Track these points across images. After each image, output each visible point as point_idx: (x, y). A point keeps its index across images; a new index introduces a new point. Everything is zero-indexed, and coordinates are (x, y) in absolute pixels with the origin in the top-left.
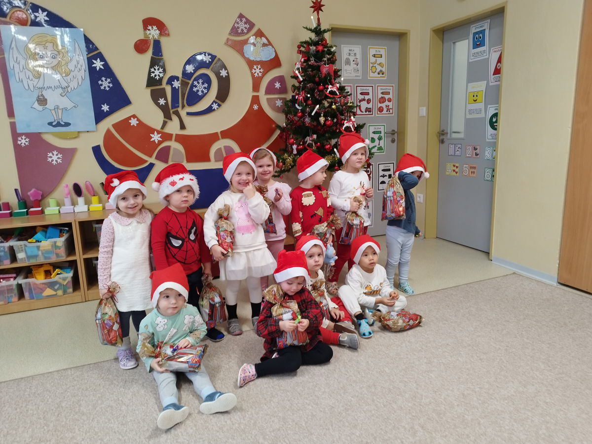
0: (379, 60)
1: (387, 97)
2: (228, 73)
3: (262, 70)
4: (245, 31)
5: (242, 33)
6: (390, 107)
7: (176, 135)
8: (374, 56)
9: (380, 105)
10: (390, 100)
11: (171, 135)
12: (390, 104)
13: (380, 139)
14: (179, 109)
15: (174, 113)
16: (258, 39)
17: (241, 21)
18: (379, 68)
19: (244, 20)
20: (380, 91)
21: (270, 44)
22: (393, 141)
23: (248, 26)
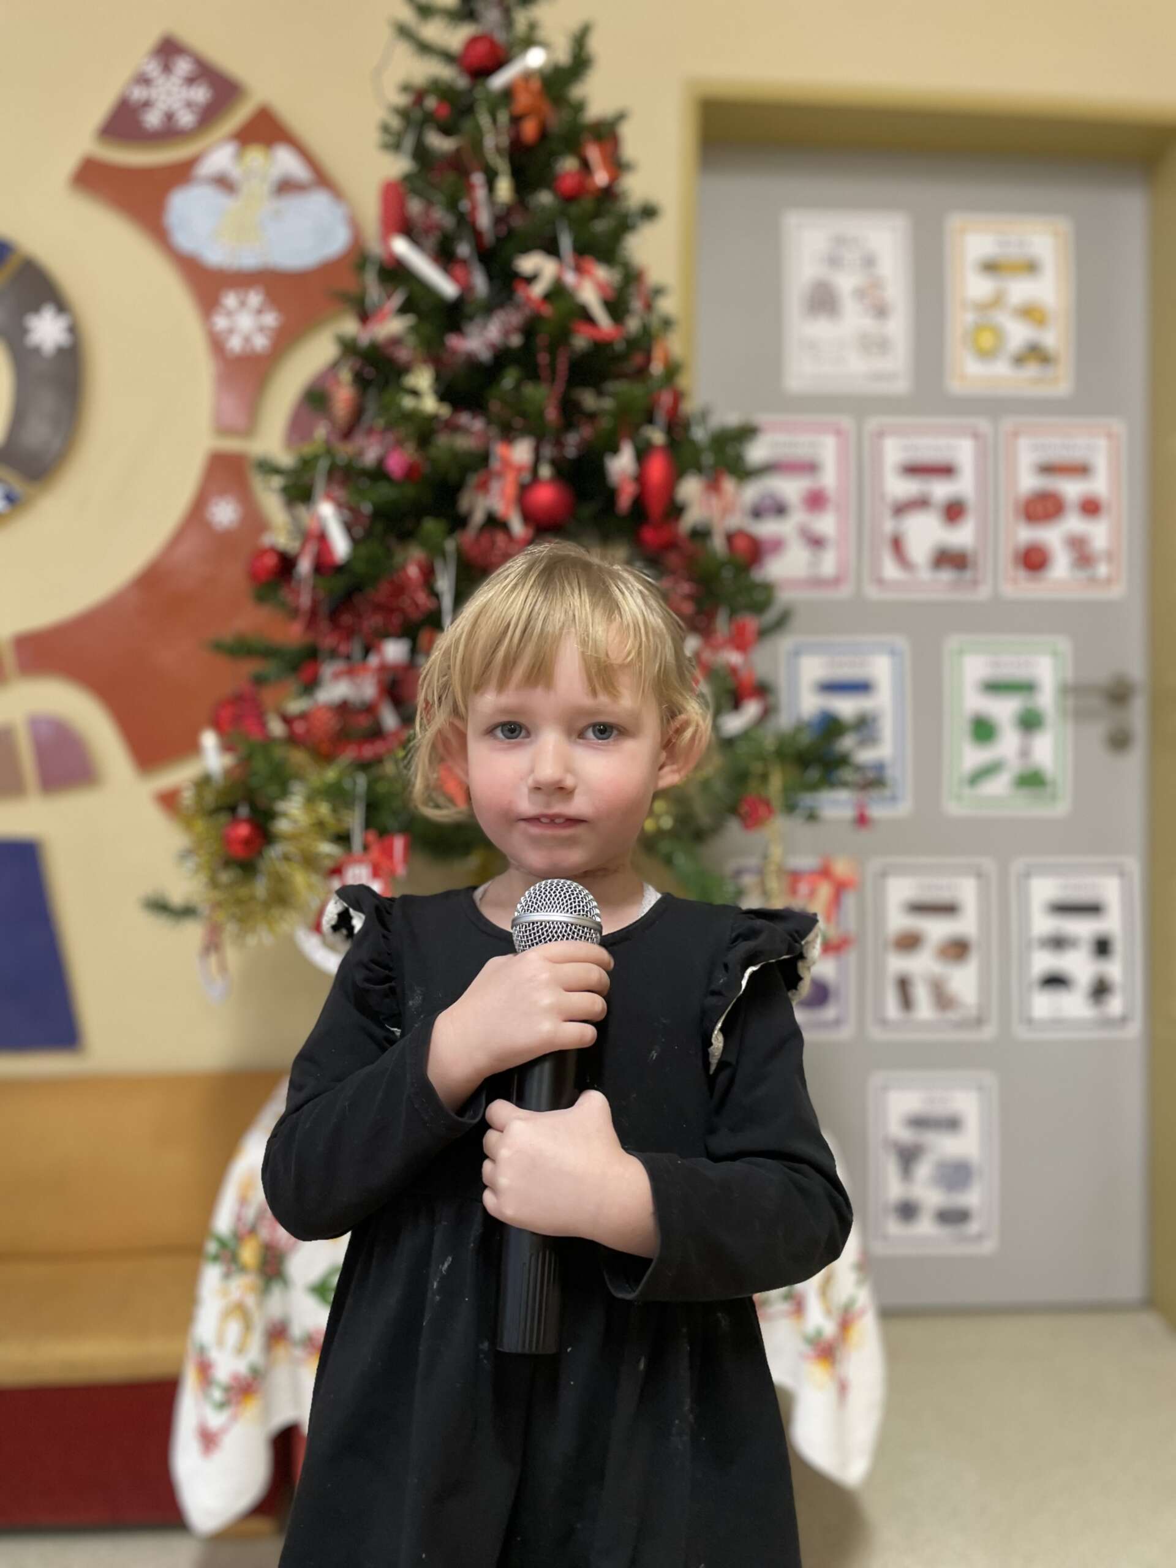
0: (1020, 290)
1: (1072, 489)
2: (73, 330)
3: (270, 319)
4: (186, 119)
5: (169, 133)
6: (1094, 549)
8: (991, 267)
9: (1026, 534)
10: (1091, 508)
12: (1097, 529)
13: (1030, 722)
16: (255, 156)
17: (167, 69)
18: (1018, 334)
19: (183, 66)
20: (1028, 459)
21: (322, 179)
22: (1119, 741)
23: (200, 94)
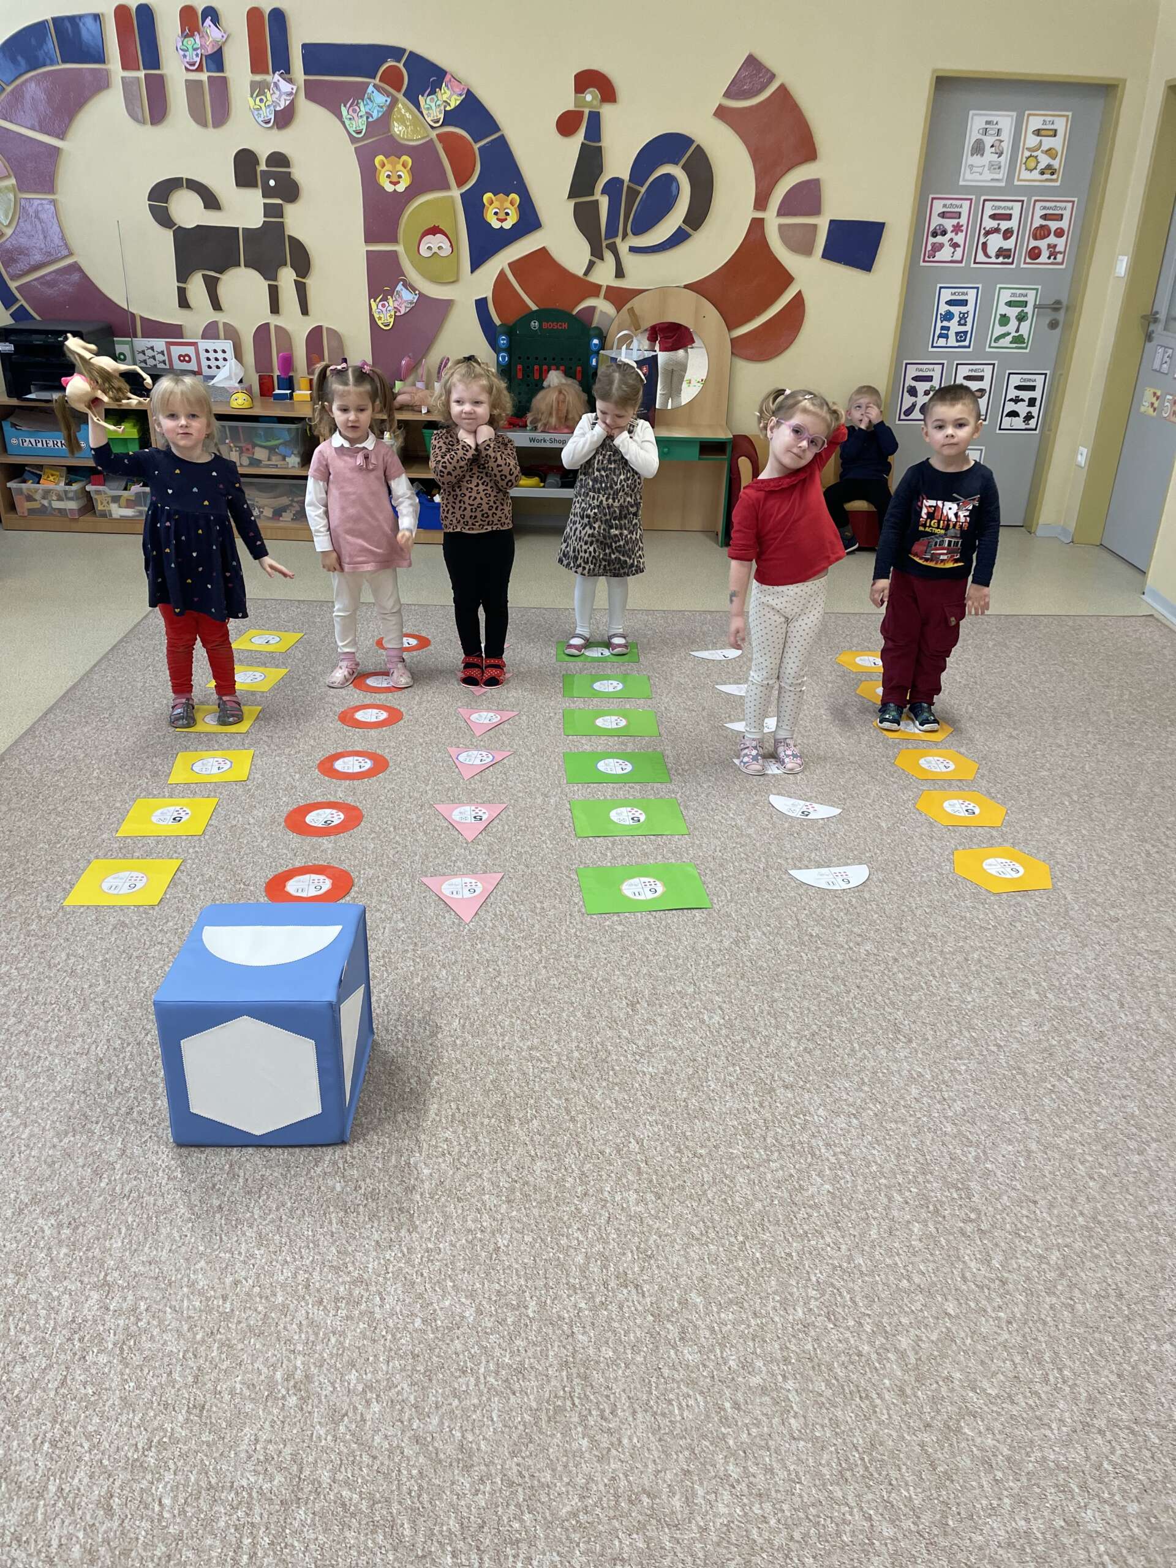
0: (1048, 143)
1: (1053, 225)
6: (1057, 249)
7: (608, 287)
8: (1038, 132)
9: (1033, 243)
10: (1059, 233)
11: (600, 287)
12: (1061, 243)
13: (1021, 318)
14: (618, 240)
15: (608, 247)
18: (1044, 160)
20: (1039, 213)
22: (1053, 325)
